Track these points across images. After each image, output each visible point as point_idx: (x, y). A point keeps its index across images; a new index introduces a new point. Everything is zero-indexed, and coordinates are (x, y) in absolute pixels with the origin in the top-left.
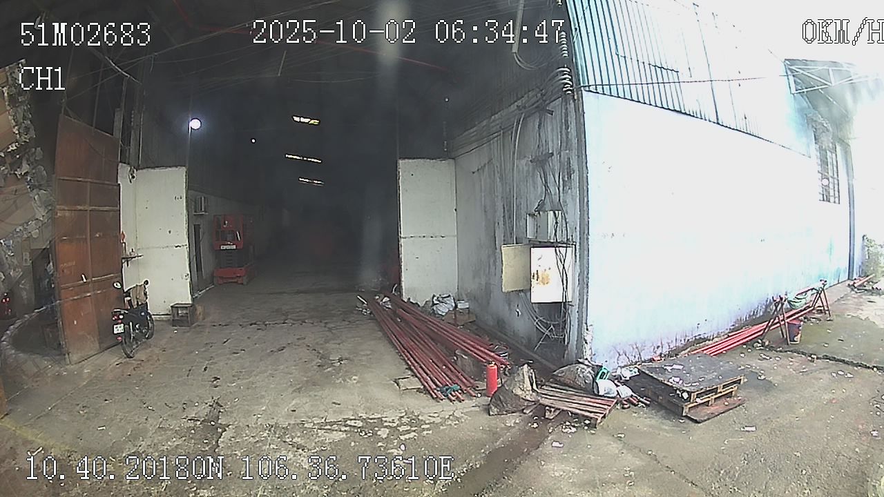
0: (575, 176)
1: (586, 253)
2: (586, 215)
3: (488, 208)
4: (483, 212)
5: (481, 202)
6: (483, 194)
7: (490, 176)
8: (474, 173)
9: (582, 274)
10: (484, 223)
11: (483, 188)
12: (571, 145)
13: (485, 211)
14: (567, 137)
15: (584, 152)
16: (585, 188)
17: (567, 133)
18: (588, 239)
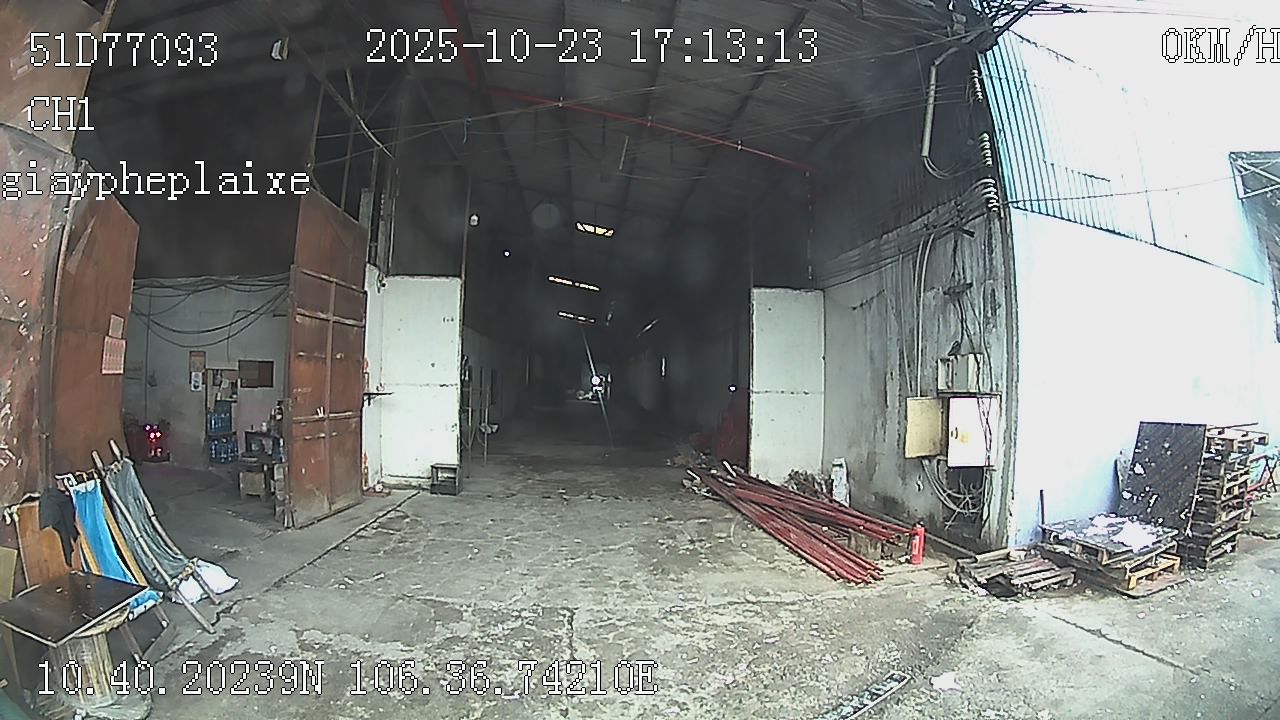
0: (1002, 312)
1: (1014, 404)
2: (1015, 358)
3: (876, 354)
4: (868, 360)
5: (866, 347)
6: (868, 337)
7: (880, 314)
8: (854, 308)
9: (1008, 431)
10: (869, 374)
11: (869, 328)
12: (997, 274)
13: (872, 359)
14: (992, 264)
15: (1012, 282)
16: (1014, 326)
17: (991, 260)
18: (1017, 387)
